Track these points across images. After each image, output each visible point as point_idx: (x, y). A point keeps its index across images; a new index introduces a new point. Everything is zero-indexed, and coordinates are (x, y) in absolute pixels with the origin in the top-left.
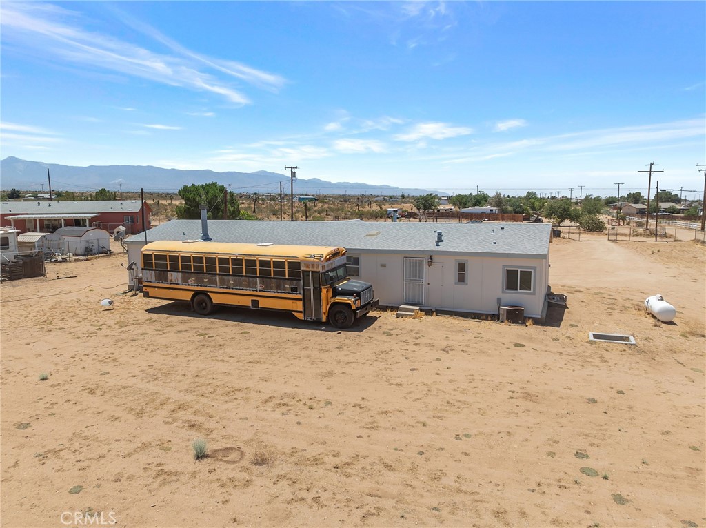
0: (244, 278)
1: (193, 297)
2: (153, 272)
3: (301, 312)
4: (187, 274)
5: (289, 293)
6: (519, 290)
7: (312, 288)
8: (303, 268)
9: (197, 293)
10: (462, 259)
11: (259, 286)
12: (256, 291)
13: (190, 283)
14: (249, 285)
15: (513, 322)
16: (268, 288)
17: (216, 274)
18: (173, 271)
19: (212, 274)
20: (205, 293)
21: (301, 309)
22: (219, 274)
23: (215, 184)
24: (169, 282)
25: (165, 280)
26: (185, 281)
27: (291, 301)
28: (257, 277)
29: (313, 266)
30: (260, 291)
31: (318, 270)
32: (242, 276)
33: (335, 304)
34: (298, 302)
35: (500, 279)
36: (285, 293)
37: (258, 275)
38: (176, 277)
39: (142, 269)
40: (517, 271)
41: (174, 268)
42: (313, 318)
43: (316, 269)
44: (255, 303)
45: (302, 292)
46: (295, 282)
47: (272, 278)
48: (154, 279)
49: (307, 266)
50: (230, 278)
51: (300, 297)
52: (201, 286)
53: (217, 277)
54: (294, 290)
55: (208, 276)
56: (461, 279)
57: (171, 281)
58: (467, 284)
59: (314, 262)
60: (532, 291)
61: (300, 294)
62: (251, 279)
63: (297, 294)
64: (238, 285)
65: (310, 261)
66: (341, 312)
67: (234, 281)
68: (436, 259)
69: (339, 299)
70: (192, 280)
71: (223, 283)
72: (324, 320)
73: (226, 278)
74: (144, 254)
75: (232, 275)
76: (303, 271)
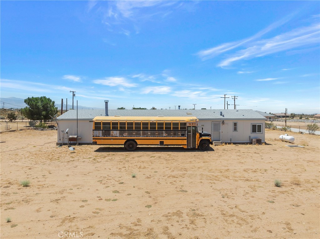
0: (156, 131)
1: (126, 142)
2: (101, 131)
3: (186, 145)
4: (123, 131)
5: (180, 137)
6: (257, 132)
7: (191, 134)
8: (188, 125)
9: (128, 140)
10: (235, 121)
11: (164, 135)
12: (163, 137)
13: (124, 135)
14: (159, 134)
15: (259, 144)
16: (169, 135)
17: (141, 130)
18: (113, 130)
19: (139, 130)
20: (133, 140)
21: (186, 143)
22: (142, 130)
23: (45, 97)
24: (111, 136)
25: (109, 135)
26: (121, 134)
27: (181, 140)
28: (164, 130)
29: (193, 124)
30: (165, 137)
31: (195, 126)
32: (156, 130)
33: (202, 140)
34: (185, 141)
35: (250, 129)
36: (178, 137)
37: (164, 129)
38: (116, 133)
39: (93, 130)
40: (256, 125)
41: (115, 128)
42: (191, 147)
43: (194, 125)
44: (162, 143)
45: (187, 136)
46: (183, 132)
47: (172, 130)
48: (101, 135)
49: (190, 124)
50: (149, 132)
51: (186, 138)
52: (131, 137)
53: (141, 132)
54: (183, 135)
55: (136, 131)
56: (235, 129)
57: (112, 135)
58: (237, 131)
59: (193, 122)
60: (261, 132)
61: (186, 137)
62: (160, 131)
63: (184, 137)
64: (153, 135)
65: (191, 122)
66: (205, 143)
67: (151, 133)
68: (225, 122)
69: (203, 138)
70: (126, 134)
71: (144, 134)
72: (197, 148)
73: (146, 132)
74: (95, 122)
75: (150, 130)
76: (188, 127)
